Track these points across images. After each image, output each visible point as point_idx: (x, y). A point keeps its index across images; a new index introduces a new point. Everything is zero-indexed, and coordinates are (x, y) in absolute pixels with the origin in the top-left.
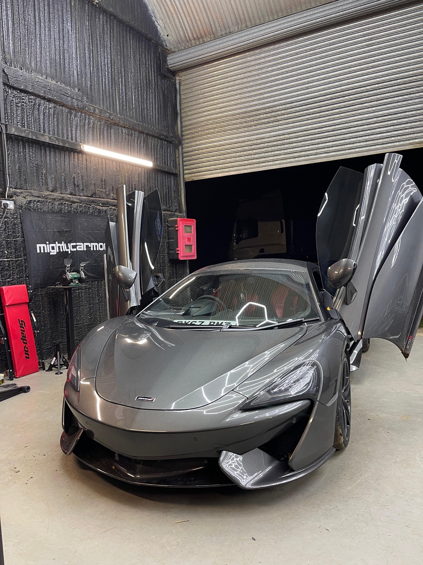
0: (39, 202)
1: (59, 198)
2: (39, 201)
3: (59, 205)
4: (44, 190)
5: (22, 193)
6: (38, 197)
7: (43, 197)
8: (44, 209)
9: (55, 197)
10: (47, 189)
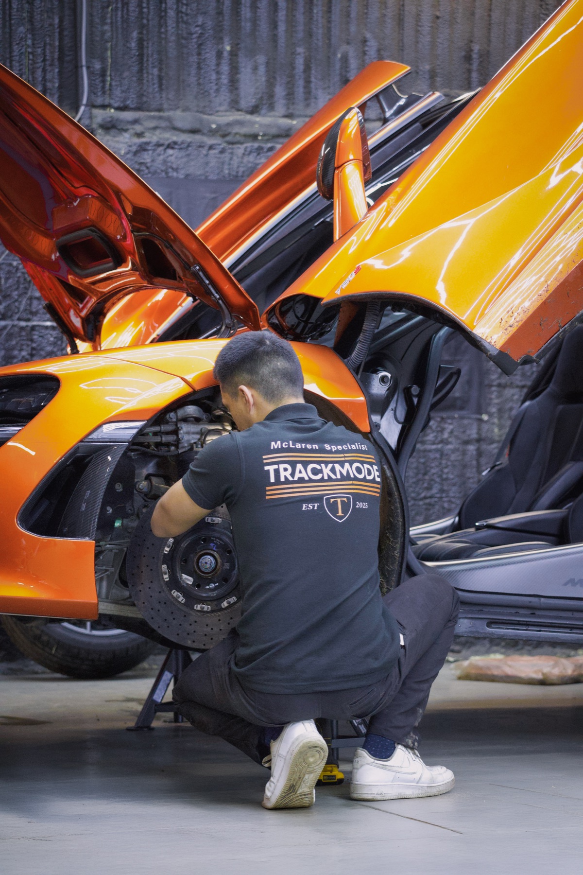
0: (173, 148)
1: (274, 131)
2: (175, 143)
3: (245, 154)
4: (222, 108)
5: (136, 121)
6: (194, 131)
7: (212, 133)
8: (191, 170)
9: (256, 129)
10: (235, 105)
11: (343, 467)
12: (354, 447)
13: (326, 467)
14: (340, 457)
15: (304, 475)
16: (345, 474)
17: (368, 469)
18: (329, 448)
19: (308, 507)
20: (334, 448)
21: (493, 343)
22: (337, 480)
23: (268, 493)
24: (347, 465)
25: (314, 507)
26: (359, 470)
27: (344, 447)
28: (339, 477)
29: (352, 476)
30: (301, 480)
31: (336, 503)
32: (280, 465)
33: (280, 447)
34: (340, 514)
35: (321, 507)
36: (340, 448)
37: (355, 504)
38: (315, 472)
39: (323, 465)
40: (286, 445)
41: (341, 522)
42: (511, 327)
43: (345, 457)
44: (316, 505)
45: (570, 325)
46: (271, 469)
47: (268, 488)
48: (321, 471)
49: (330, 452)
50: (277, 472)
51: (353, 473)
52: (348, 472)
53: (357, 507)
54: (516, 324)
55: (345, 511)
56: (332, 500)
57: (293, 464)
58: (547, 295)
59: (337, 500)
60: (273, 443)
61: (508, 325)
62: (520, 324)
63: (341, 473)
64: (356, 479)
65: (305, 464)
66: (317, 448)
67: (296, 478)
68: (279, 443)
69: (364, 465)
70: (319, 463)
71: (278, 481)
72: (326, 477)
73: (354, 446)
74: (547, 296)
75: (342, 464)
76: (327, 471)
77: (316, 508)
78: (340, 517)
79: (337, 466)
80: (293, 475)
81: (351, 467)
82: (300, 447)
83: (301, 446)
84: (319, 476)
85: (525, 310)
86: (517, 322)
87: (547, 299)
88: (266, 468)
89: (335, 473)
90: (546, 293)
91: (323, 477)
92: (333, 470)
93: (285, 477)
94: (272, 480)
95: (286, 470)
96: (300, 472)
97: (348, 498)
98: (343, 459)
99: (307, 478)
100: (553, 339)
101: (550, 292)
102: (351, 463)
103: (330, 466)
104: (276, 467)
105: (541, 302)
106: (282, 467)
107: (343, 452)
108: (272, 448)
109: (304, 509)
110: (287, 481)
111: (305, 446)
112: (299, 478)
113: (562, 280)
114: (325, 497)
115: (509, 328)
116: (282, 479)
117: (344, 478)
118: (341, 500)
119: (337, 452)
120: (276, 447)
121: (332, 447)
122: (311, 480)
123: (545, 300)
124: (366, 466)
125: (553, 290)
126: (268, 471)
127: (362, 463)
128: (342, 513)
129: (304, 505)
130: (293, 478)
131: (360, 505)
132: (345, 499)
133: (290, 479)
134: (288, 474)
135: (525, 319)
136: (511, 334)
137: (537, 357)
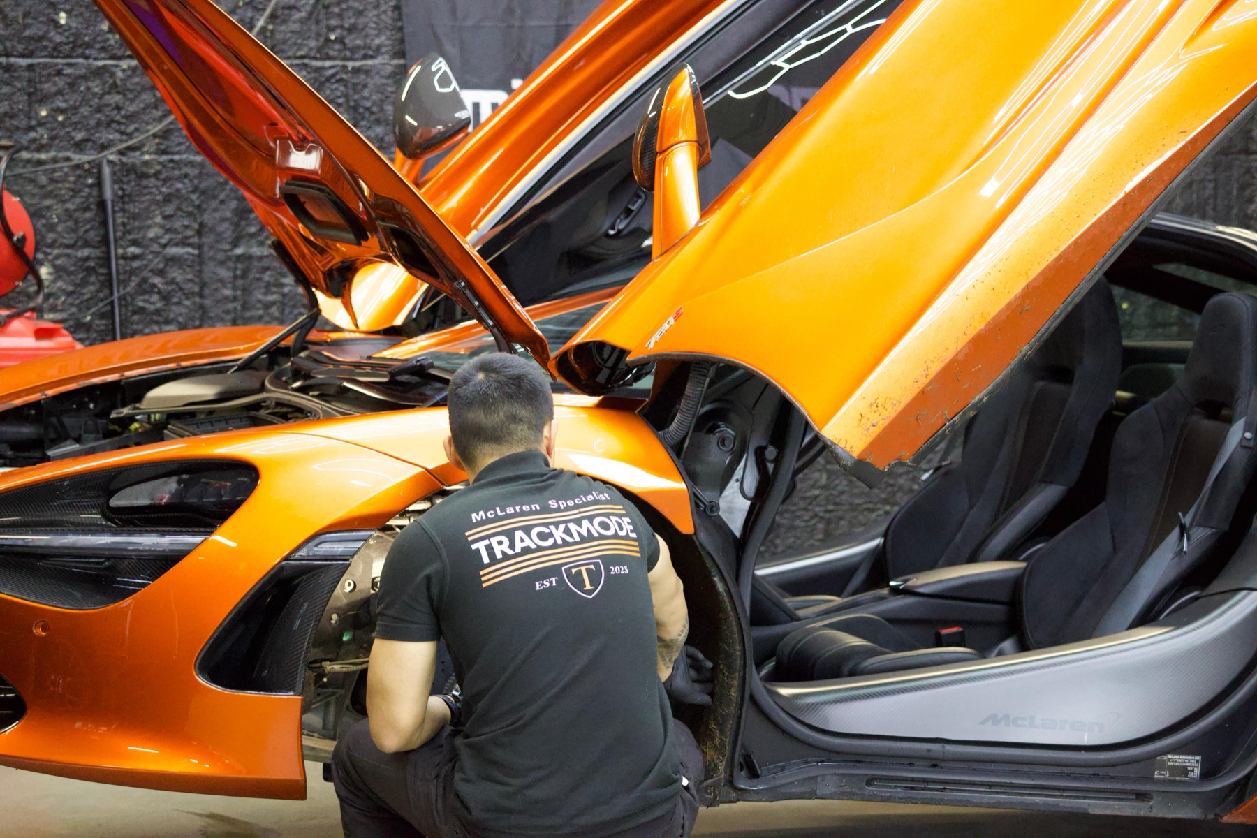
11: (580, 525)
12: (590, 498)
13: (557, 529)
14: (574, 514)
15: (528, 543)
16: (585, 534)
17: (617, 522)
18: (556, 506)
19: (543, 584)
20: (563, 505)
21: (848, 449)
22: (576, 543)
23: (483, 579)
24: (585, 523)
25: (551, 582)
26: (605, 526)
27: (576, 501)
28: (577, 538)
29: (596, 535)
30: (526, 550)
31: (580, 573)
32: (491, 539)
33: (484, 518)
34: (588, 586)
35: (561, 581)
36: (570, 503)
37: (608, 571)
38: (542, 536)
39: (552, 528)
40: (491, 514)
41: (591, 597)
42: (874, 426)
43: (580, 513)
44: (554, 579)
45: (962, 415)
46: (481, 546)
47: (482, 573)
48: (551, 535)
49: (558, 510)
50: (489, 548)
51: (596, 529)
52: (588, 531)
53: (612, 573)
54: (881, 422)
55: (595, 583)
56: (574, 571)
57: (510, 534)
58: (926, 381)
59: (580, 571)
60: (474, 516)
61: (869, 424)
62: (887, 422)
63: (579, 534)
64: (602, 537)
65: (527, 530)
66: (538, 508)
67: (518, 550)
68: (482, 513)
69: (611, 517)
70: (546, 525)
71: (494, 560)
72: (560, 542)
73: (591, 496)
74: (926, 383)
75: (578, 522)
76: (559, 534)
77: (554, 584)
78: (589, 590)
79: (573, 527)
80: (512, 546)
81: (591, 523)
82: (513, 511)
83: (515, 509)
84: (550, 542)
85: (895, 402)
86: (883, 419)
87: (927, 386)
88: (474, 547)
89: (571, 536)
90: (924, 378)
91: (555, 541)
92: (567, 531)
93: (503, 552)
94: (486, 560)
95: (500, 543)
96: (522, 540)
97: (596, 565)
98: (578, 516)
99: (533, 546)
100: (936, 437)
101: (930, 378)
102: (591, 519)
103: (562, 527)
104: (486, 542)
105: (917, 391)
106: (494, 541)
107: (576, 507)
108: (474, 521)
109: (538, 588)
110: (506, 557)
111: (521, 509)
112: (522, 549)
113: (947, 361)
114: (563, 568)
115: (872, 428)
116: (499, 556)
117: (583, 540)
118: (586, 569)
119: (568, 508)
120: (479, 519)
121: (560, 503)
122: (540, 549)
123: (924, 388)
124: (614, 519)
125: (934, 374)
126: (478, 551)
127: (607, 515)
128: (591, 585)
129: (537, 583)
130: (514, 550)
131: (615, 570)
132: (592, 567)
133: (510, 552)
134: (505, 547)
135: (894, 415)
136: (874, 435)
137: (913, 461)
